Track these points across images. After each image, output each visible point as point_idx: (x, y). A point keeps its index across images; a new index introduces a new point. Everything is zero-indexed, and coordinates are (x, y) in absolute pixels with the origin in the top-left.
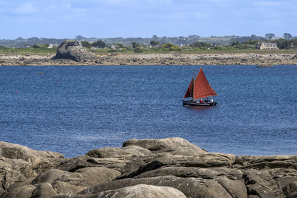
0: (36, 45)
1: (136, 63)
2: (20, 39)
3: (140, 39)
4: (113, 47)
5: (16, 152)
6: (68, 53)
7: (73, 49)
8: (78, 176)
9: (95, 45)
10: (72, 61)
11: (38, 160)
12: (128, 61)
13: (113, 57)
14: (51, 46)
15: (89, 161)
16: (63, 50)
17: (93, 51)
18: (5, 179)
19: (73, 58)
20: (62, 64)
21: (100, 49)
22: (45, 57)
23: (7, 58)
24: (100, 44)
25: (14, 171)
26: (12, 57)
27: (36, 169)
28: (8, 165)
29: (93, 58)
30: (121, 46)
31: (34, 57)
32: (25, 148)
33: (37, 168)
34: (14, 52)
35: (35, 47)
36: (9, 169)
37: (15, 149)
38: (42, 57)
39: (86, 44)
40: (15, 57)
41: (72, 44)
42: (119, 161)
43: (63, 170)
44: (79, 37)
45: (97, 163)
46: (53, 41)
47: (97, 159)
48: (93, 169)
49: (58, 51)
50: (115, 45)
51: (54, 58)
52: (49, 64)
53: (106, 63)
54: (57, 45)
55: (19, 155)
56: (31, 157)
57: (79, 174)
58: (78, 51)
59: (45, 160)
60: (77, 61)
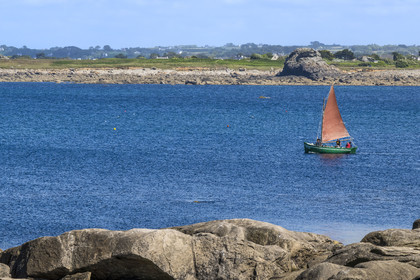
0: (255, 55)
1: (398, 83)
2: (231, 45)
3: (404, 46)
4: (365, 59)
5: (267, 234)
6: (301, 67)
7: (307, 61)
8: (360, 274)
9: (339, 55)
10: (305, 79)
11: (297, 245)
12: (388, 79)
13: (365, 74)
14: (275, 57)
15: (373, 251)
16: (293, 63)
17: (336, 65)
18: (255, 273)
19: (308, 75)
20: (292, 83)
21: (346, 62)
22: (268, 73)
23: (213, 73)
24: (346, 54)
25: (268, 263)
26: (219, 73)
27: (294, 258)
28: (259, 254)
29: (336, 75)
30: (377, 57)
31: (250, 72)
32: (279, 229)
33: (296, 257)
34: (222, 65)
35: (253, 58)
36: (261, 260)
37: (265, 230)
38: (263, 73)
39: (326, 55)
40: (225, 72)
41: (306, 54)
42: (415, 252)
43: (338, 263)
44: (316, 44)
45: (385, 255)
46: (278, 49)
47: (384, 249)
48: (379, 263)
49: (286, 65)
50: (367, 55)
51: (281, 75)
52: (274, 83)
53: (355, 82)
54: (283, 55)
55: (270, 239)
56: (287, 242)
57: (362, 270)
58: (315, 65)
59: (306, 245)
60: (313, 79)
